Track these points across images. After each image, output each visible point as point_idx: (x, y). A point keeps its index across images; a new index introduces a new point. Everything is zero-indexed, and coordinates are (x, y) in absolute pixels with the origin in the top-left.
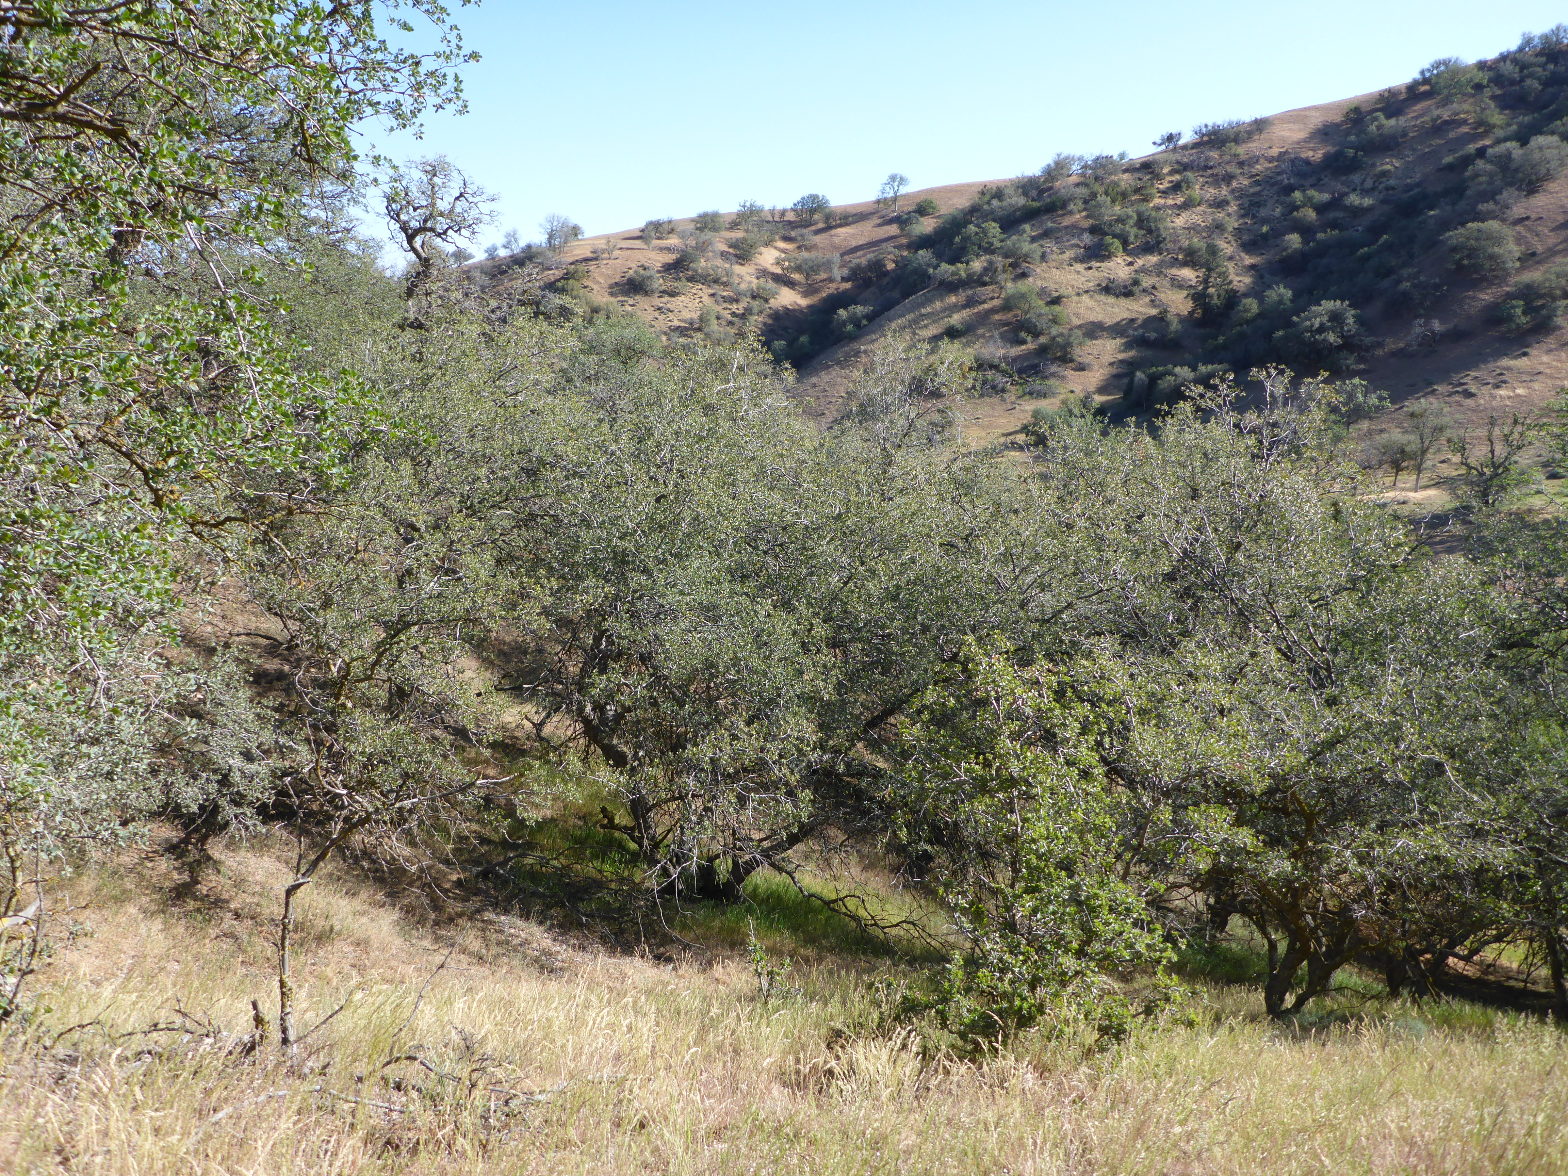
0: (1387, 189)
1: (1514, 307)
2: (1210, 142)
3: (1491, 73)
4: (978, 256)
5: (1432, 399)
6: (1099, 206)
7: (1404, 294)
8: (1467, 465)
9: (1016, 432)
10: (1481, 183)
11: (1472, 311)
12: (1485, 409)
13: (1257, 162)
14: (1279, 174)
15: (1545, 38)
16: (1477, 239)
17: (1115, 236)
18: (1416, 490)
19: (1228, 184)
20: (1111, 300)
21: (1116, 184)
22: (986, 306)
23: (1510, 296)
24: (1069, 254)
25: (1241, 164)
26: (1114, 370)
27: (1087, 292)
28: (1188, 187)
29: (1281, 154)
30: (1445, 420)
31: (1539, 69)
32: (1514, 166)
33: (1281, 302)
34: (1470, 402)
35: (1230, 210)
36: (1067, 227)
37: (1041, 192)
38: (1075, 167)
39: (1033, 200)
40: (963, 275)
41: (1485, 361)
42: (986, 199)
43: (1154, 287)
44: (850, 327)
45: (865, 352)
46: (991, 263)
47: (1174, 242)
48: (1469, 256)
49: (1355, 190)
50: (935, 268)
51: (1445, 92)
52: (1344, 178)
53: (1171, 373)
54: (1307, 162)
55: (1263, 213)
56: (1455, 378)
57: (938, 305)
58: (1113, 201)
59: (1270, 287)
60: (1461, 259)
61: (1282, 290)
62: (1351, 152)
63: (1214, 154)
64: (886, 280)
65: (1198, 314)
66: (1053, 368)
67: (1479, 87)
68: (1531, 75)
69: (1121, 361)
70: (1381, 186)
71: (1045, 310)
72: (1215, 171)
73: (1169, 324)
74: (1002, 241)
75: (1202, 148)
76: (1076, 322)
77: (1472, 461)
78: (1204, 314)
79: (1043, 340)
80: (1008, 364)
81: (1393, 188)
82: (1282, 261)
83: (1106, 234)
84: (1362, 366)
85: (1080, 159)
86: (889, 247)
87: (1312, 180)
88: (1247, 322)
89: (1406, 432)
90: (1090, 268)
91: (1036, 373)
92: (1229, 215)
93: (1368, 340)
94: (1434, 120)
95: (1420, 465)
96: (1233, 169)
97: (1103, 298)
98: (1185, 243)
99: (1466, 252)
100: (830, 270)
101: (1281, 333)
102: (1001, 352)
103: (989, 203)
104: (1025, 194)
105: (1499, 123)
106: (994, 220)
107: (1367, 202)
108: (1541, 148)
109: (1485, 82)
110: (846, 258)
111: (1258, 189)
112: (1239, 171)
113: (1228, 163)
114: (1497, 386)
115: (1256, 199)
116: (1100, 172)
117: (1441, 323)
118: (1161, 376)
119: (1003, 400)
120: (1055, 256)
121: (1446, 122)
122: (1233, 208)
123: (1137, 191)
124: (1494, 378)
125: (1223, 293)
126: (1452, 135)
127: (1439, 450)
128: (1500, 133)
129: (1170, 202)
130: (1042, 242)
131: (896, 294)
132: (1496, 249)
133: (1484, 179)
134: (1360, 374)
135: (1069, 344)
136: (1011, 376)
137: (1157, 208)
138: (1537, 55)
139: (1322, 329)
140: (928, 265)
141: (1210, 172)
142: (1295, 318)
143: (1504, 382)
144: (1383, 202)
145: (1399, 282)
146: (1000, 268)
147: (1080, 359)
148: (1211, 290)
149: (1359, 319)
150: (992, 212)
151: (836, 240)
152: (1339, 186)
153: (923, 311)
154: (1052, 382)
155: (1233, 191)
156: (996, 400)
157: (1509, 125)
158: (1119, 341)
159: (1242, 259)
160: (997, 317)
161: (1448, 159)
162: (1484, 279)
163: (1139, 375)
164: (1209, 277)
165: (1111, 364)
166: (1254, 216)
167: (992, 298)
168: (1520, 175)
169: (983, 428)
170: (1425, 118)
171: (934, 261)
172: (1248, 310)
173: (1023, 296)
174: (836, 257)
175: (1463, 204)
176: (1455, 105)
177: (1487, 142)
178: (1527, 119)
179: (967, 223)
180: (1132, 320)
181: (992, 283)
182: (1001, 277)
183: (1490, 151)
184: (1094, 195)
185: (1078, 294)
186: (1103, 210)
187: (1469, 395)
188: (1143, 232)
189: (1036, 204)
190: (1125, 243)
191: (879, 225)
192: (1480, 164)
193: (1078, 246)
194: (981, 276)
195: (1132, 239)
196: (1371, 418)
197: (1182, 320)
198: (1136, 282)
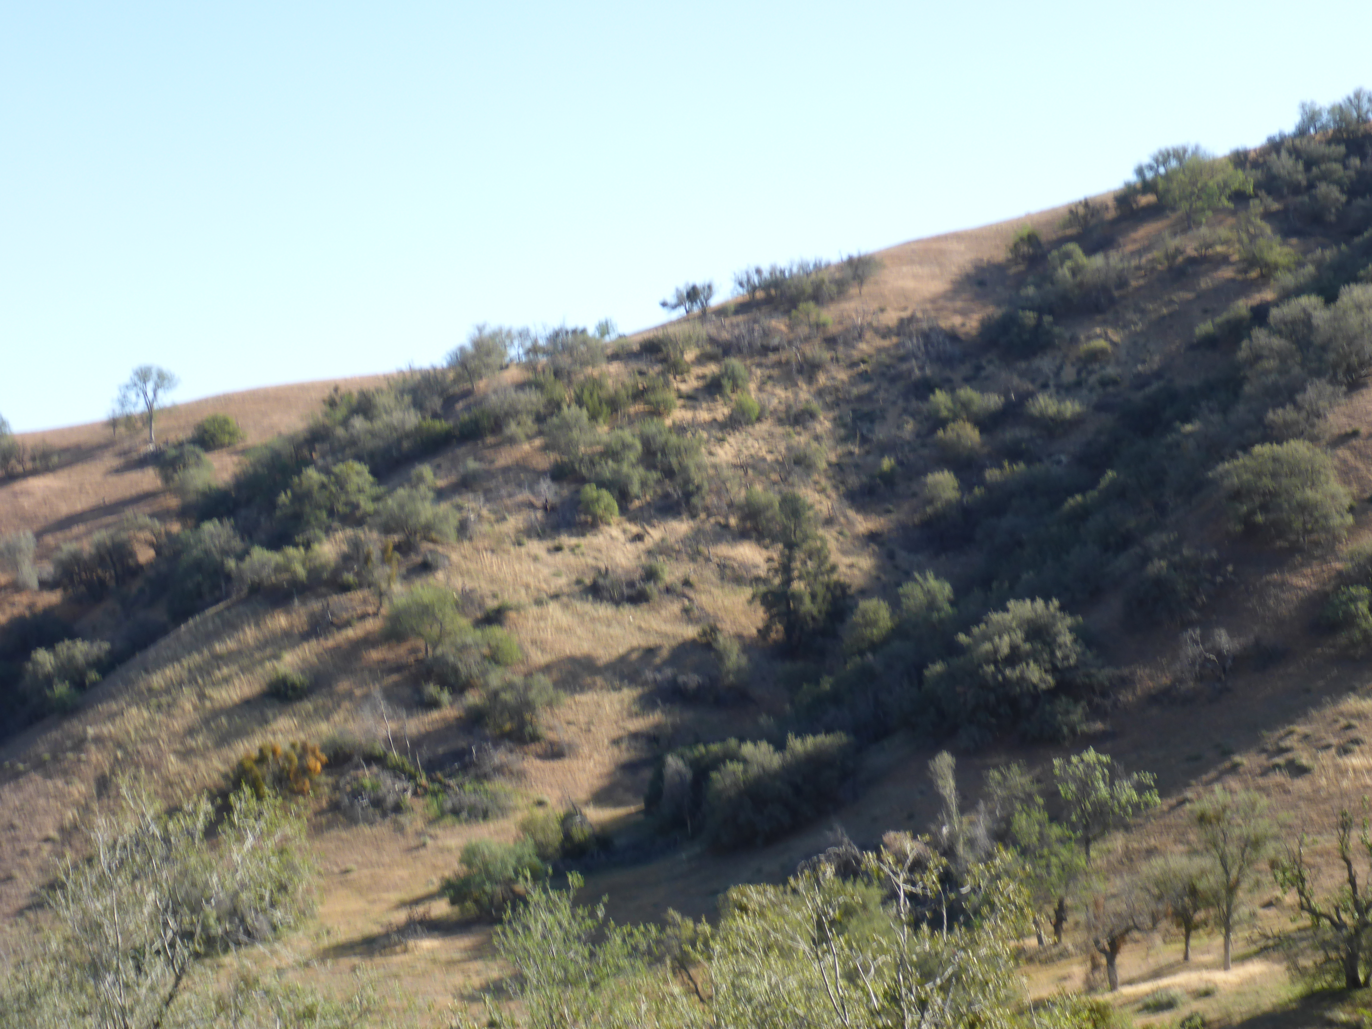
0: (1105, 383)
1: (1353, 599)
2: (769, 301)
3: (1258, 174)
4: (328, 530)
5: (1233, 783)
6: (566, 426)
7: (1158, 582)
8: (1312, 911)
9: (430, 897)
10: (1266, 372)
11: (1283, 610)
12: (1330, 797)
13: (860, 337)
14: (903, 359)
15: (1339, 112)
16: (1274, 475)
17: (601, 484)
18: (1226, 967)
19: (811, 379)
20: (605, 610)
21: (597, 383)
22: (350, 633)
23: (1344, 579)
24: (514, 522)
25: (831, 342)
26: (624, 754)
27: (555, 596)
28: (735, 388)
29: (903, 323)
30: (1263, 825)
31: (1336, 167)
32: (1318, 339)
33: (932, 605)
34: (1301, 785)
35: (819, 429)
36: (506, 470)
37: (449, 401)
38: (515, 351)
39: (435, 416)
40: (301, 571)
41: (1318, 704)
42: (340, 413)
43: (687, 583)
44: (61, 689)
45: (98, 740)
46: (356, 545)
47: (718, 493)
48: (1264, 508)
49: (1045, 386)
50: (240, 557)
51: (1184, 206)
52: (1023, 365)
53: (734, 757)
54: (952, 336)
55: (881, 433)
56: (1271, 738)
57: (250, 634)
58: (594, 417)
59: (908, 576)
60: (1252, 513)
61: (933, 583)
62: (1029, 317)
63: (779, 324)
64: (135, 586)
65: (777, 633)
66: (499, 756)
67: (1240, 197)
68: (1326, 177)
69: (635, 736)
70: (1093, 379)
71: (472, 636)
72: (783, 356)
73: (720, 657)
74: (376, 499)
75: (755, 313)
76: (539, 658)
77: (1320, 902)
78: (789, 630)
79: (473, 698)
80: (403, 751)
81: (1114, 382)
82: (927, 524)
83: (583, 481)
84: (1099, 726)
85: (524, 334)
86: (140, 515)
87: (965, 369)
88: (874, 647)
89: (1193, 852)
90: (558, 549)
91: (465, 768)
92: (817, 438)
93: (1104, 674)
94: (1171, 257)
95: (1228, 916)
96: (816, 351)
97: (588, 607)
98: (739, 495)
99: (1258, 500)
100: (15, 566)
101: (938, 668)
102: (388, 728)
103: (345, 423)
104: (418, 404)
105: (1282, 260)
106: (359, 458)
107: (1071, 408)
108: (1359, 308)
109: (1250, 189)
110: (49, 540)
111: (866, 388)
112: (827, 355)
113: (807, 339)
114: (1344, 751)
115: (866, 408)
116: (564, 361)
117: (1231, 635)
118: (717, 762)
119: (400, 829)
120: (486, 528)
121: (1192, 261)
122: (823, 424)
123: (638, 395)
124: (1335, 735)
125: (820, 590)
126: (1205, 283)
127: (1258, 884)
128: (1288, 280)
129: (704, 415)
130: (458, 500)
131: (159, 614)
132: (1309, 493)
133: (1270, 364)
134: (1097, 741)
135: (528, 705)
136: (411, 777)
137: (680, 429)
138: (1329, 142)
139: (1014, 658)
140: (225, 553)
141: (773, 357)
142: (962, 638)
143: (1357, 742)
144: (1100, 408)
145: (1146, 559)
146: (376, 553)
147: (551, 736)
148: (798, 586)
149: (1080, 633)
150: (353, 442)
151: (26, 503)
152: (1016, 381)
153: (219, 648)
154: (499, 785)
155: (820, 393)
156: (382, 829)
157: (1300, 264)
158: (629, 694)
159: (850, 523)
160: (375, 655)
161: (1205, 327)
162: (1295, 549)
163: (673, 763)
164: (790, 559)
165: (616, 742)
166: (864, 440)
167: (363, 617)
168: (1331, 357)
169: (361, 891)
170: (1156, 254)
171: (237, 544)
172: (872, 623)
173: (426, 611)
174: (26, 539)
175: (1241, 411)
176: (1204, 230)
177: (1268, 295)
178: (1329, 254)
179: (301, 463)
180: (650, 652)
181: (360, 586)
182: (380, 573)
183: (1275, 313)
184: (555, 406)
185: (539, 602)
186: (575, 434)
187: (1298, 770)
188: (654, 475)
189: (440, 425)
190: (623, 497)
191: (118, 471)
192: (1260, 336)
193: (531, 506)
194: (337, 571)
195: (635, 488)
196: (1127, 828)
197: (748, 646)
198: (651, 575)
